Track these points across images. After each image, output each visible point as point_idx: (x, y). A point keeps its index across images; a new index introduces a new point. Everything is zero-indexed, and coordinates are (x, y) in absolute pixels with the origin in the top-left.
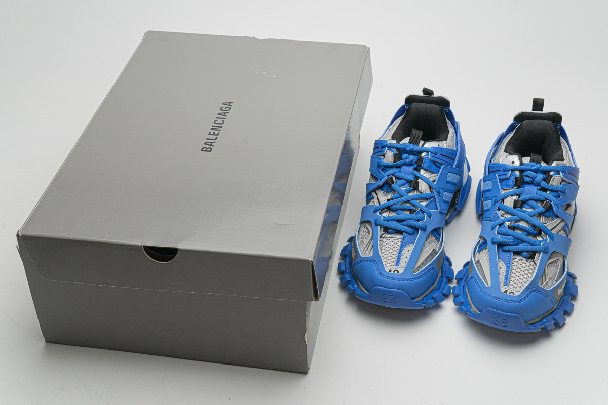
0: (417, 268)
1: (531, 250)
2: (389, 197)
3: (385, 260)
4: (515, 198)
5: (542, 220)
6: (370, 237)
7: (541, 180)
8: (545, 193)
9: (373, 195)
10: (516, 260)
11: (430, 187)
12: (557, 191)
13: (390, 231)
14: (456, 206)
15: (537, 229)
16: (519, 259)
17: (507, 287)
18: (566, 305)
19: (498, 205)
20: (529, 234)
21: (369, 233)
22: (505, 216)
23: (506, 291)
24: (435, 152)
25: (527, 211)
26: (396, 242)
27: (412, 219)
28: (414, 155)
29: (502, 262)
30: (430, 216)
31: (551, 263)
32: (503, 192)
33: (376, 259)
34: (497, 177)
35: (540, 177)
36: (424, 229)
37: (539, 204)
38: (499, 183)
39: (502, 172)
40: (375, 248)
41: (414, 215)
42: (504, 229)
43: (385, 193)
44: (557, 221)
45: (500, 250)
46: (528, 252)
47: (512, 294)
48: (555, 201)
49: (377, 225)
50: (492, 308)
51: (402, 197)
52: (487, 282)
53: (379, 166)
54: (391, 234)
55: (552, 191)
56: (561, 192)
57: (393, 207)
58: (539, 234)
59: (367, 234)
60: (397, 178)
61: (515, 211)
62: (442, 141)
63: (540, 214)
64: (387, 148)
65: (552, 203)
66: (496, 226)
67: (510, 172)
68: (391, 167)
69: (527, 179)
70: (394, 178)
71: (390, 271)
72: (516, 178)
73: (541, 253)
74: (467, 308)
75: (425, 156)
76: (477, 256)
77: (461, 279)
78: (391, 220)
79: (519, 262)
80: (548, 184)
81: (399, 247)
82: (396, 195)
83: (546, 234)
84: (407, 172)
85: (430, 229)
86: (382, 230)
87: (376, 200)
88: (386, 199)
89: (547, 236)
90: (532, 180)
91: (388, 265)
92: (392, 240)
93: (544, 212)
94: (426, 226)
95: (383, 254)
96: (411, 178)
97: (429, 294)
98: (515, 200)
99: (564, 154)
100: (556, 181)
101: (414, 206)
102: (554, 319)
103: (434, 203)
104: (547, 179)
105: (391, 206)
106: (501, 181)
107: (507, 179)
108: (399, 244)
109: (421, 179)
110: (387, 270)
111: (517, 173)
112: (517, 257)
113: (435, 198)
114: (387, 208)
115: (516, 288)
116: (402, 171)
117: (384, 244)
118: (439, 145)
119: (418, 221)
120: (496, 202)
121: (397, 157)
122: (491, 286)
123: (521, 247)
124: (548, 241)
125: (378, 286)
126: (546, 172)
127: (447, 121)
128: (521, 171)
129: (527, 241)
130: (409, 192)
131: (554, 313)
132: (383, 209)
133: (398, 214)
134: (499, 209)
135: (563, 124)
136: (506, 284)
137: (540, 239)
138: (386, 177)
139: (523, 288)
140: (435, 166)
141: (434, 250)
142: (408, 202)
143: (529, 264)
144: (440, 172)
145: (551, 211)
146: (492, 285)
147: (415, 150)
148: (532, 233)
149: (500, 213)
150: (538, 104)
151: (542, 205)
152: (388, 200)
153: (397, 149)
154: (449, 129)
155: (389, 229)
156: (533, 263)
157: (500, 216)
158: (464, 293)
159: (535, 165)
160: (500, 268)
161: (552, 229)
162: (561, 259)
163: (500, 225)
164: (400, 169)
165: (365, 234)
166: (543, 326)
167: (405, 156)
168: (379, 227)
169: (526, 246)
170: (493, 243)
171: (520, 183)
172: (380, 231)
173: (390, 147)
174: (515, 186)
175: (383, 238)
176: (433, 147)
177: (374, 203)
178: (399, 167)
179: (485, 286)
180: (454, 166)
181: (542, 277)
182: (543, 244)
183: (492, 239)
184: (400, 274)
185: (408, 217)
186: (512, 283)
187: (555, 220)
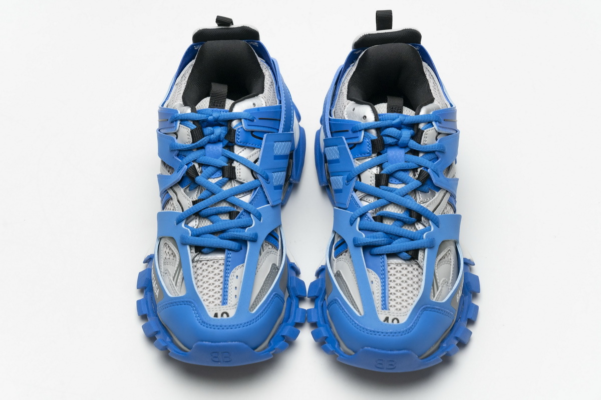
0: (255, 301)
1: (411, 248)
2: (195, 197)
3: (206, 297)
4: (375, 170)
5: (420, 197)
6: (177, 263)
7: (408, 139)
8: (416, 157)
9: (171, 194)
10: (392, 266)
11: (252, 171)
12: (433, 152)
13: (204, 250)
14: (291, 179)
15: (414, 214)
16: (397, 265)
17: (387, 311)
18: (467, 312)
19: (353, 184)
20: (404, 223)
21: (175, 256)
22: (365, 199)
23: (387, 319)
24: (251, 117)
25: (396, 189)
26: (216, 265)
27: (234, 228)
28: (221, 125)
29: (374, 273)
30: (259, 217)
31: (441, 260)
32: (357, 164)
33: (192, 300)
34: (345, 142)
35: (406, 134)
36: (254, 240)
37: (411, 175)
38: (349, 150)
39: (350, 134)
40: (187, 280)
41: (236, 221)
42: (369, 221)
43: (188, 191)
44: (439, 195)
45: (368, 254)
46: (407, 252)
47: (395, 321)
48: (433, 168)
49: (184, 244)
50: (371, 347)
51: (213, 194)
52: (357, 309)
53: (172, 151)
54: (206, 254)
55: (427, 153)
56: (439, 151)
57: (203, 212)
58: (419, 220)
59: (172, 257)
60: (200, 165)
61: (379, 191)
62: (257, 95)
63: (415, 191)
64: (179, 122)
65: (429, 171)
66: (356, 219)
67: (363, 132)
68: (190, 150)
69: (389, 140)
70: (197, 166)
71: (216, 315)
72: (373, 141)
73: (426, 251)
74: (334, 347)
75: (237, 126)
76: (335, 264)
77: (317, 297)
78: (204, 234)
79: (397, 268)
80: (420, 143)
81: (222, 274)
82: (205, 193)
83: (428, 219)
84: (215, 153)
85: (262, 236)
86: (193, 251)
87: (175, 202)
88: (191, 200)
89: (430, 222)
90: (395, 140)
91: (212, 305)
92: (210, 263)
93: (420, 186)
94: (256, 235)
95: (201, 289)
96: (222, 162)
97: (276, 331)
98: (376, 175)
99: (431, 88)
100: (429, 137)
101: (233, 205)
102: (457, 338)
103: (261, 194)
104: (417, 135)
105: (200, 211)
106: (352, 147)
107: (360, 144)
108: (222, 268)
109: (237, 162)
110: (211, 315)
111: (373, 132)
112: (394, 261)
113: (261, 186)
114: (194, 214)
115: (400, 310)
116: (207, 154)
117: (199, 272)
118: (254, 104)
119: (244, 228)
120: (349, 180)
121: (196, 135)
122: (365, 315)
123: (397, 245)
124: (432, 229)
125: (202, 341)
126: (413, 125)
127: (259, 59)
128: (379, 130)
129: (403, 235)
130: (222, 184)
131: (455, 329)
132: (190, 217)
133: (212, 222)
134: (355, 190)
135: (423, 43)
136: (385, 307)
137: (420, 227)
138: (186, 167)
139: (411, 308)
140: (254, 138)
141: (274, 265)
142: (225, 200)
143: (412, 268)
144: (263, 146)
145: (428, 182)
146: (365, 312)
147: (221, 118)
148: (409, 222)
149: (357, 195)
150: (384, 19)
151: (415, 175)
152: (194, 203)
153: (195, 122)
154: (264, 71)
155: (204, 247)
156: (416, 267)
157: (358, 200)
158: (326, 321)
159: (396, 118)
160: (372, 282)
161: (435, 209)
162: (453, 248)
163: (362, 216)
164: (203, 150)
165: (168, 257)
166: (445, 353)
167: (208, 130)
168: (188, 247)
169: (404, 244)
170: (357, 246)
171: (379, 147)
172: (191, 253)
173: (184, 120)
174: (373, 153)
175: (197, 261)
176: (246, 111)
177: (174, 208)
178: (202, 147)
179: (356, 314)
180: (280, 131)
181: (433, 285)
182: (426, 236)
183: (354, 240)
184: (232, 318)
185: (228, 226)
186: (392, 303)
187: (437, 194)
